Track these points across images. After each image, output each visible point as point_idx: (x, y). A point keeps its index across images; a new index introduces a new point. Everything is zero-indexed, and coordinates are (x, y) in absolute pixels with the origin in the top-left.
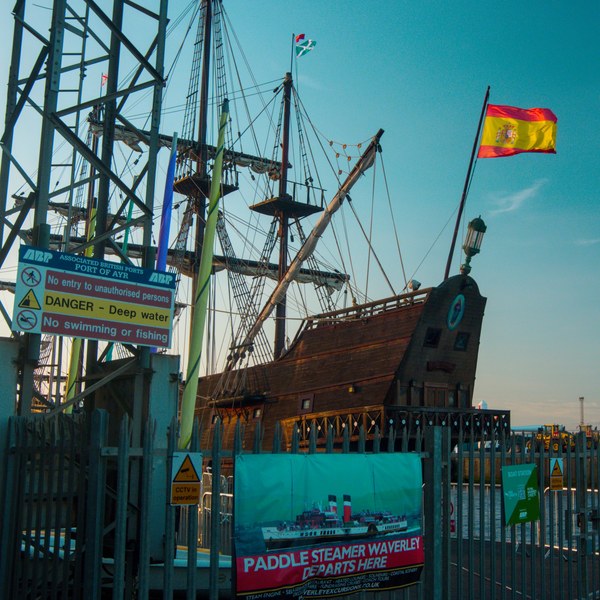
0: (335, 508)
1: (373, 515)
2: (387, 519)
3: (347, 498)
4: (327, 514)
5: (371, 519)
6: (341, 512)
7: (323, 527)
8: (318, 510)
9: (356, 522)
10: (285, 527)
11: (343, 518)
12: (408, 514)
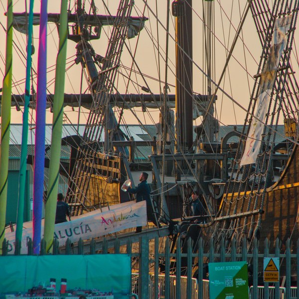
0: (54, 286)
1: (83, 291)
2: (95, 293)
3: (64, 280)
4: (48, 288)
5: (82, 293)
6: (59, 288)
7: (44, 296)
8: (42, 286)
9: (69, 294)
10: (20, 295)
11: (60, 291)
12: (115, 291)
